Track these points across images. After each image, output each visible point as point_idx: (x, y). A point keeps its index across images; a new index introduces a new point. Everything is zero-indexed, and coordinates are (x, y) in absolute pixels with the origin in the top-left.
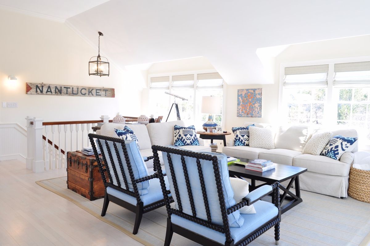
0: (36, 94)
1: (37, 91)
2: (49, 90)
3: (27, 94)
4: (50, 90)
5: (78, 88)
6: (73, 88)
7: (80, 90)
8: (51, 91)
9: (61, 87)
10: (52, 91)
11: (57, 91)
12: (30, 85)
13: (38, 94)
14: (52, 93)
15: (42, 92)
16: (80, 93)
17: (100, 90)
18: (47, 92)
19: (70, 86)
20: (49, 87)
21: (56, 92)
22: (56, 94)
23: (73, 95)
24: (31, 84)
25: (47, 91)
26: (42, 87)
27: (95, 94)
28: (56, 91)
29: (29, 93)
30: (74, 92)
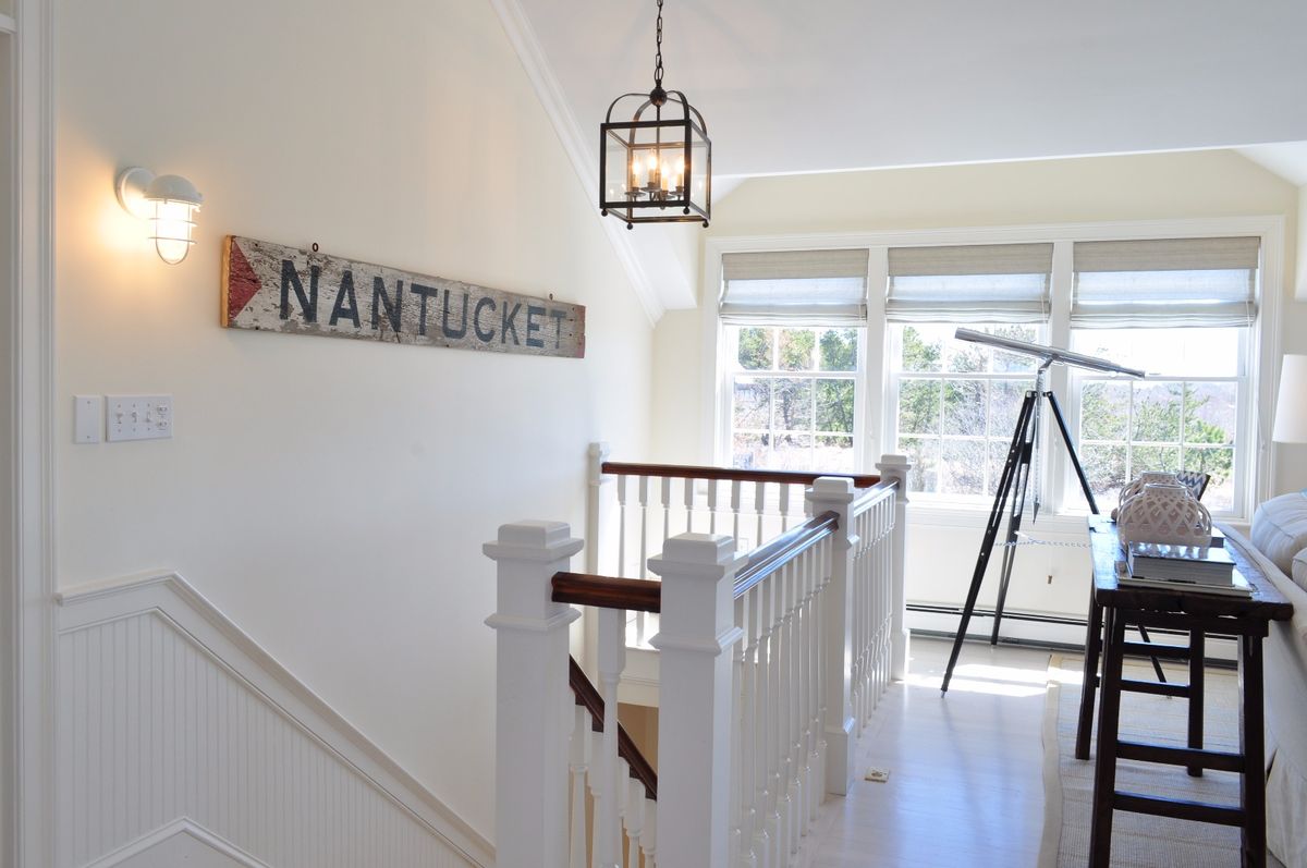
0: (284, 330)
1: (285, 309)
2: (346, 305)
3: (232, 325)
4: (353, 302)
5: (466, 297)
6: (447, 292)
7: (472, 305)
8: (353, 313)
9: (400, 284)
10: (360, 307)
11: (382, 309)
12: (250, 256)
13: (292, 329)
14: (357, 324)
15: (310, 312)
16: (471, 332)
17: (540, 311)
18: (333, 321)
19: (438, 279)
20: (347, 281)
21: (376, 321)
22: (378, 332)
23: (447, 340)
24: (257, 246)
25: (338, 312)
26: (315, 273)
27: (525, 338)
28: (375, 309)
29: (243, 317)
30: (452, 326)
